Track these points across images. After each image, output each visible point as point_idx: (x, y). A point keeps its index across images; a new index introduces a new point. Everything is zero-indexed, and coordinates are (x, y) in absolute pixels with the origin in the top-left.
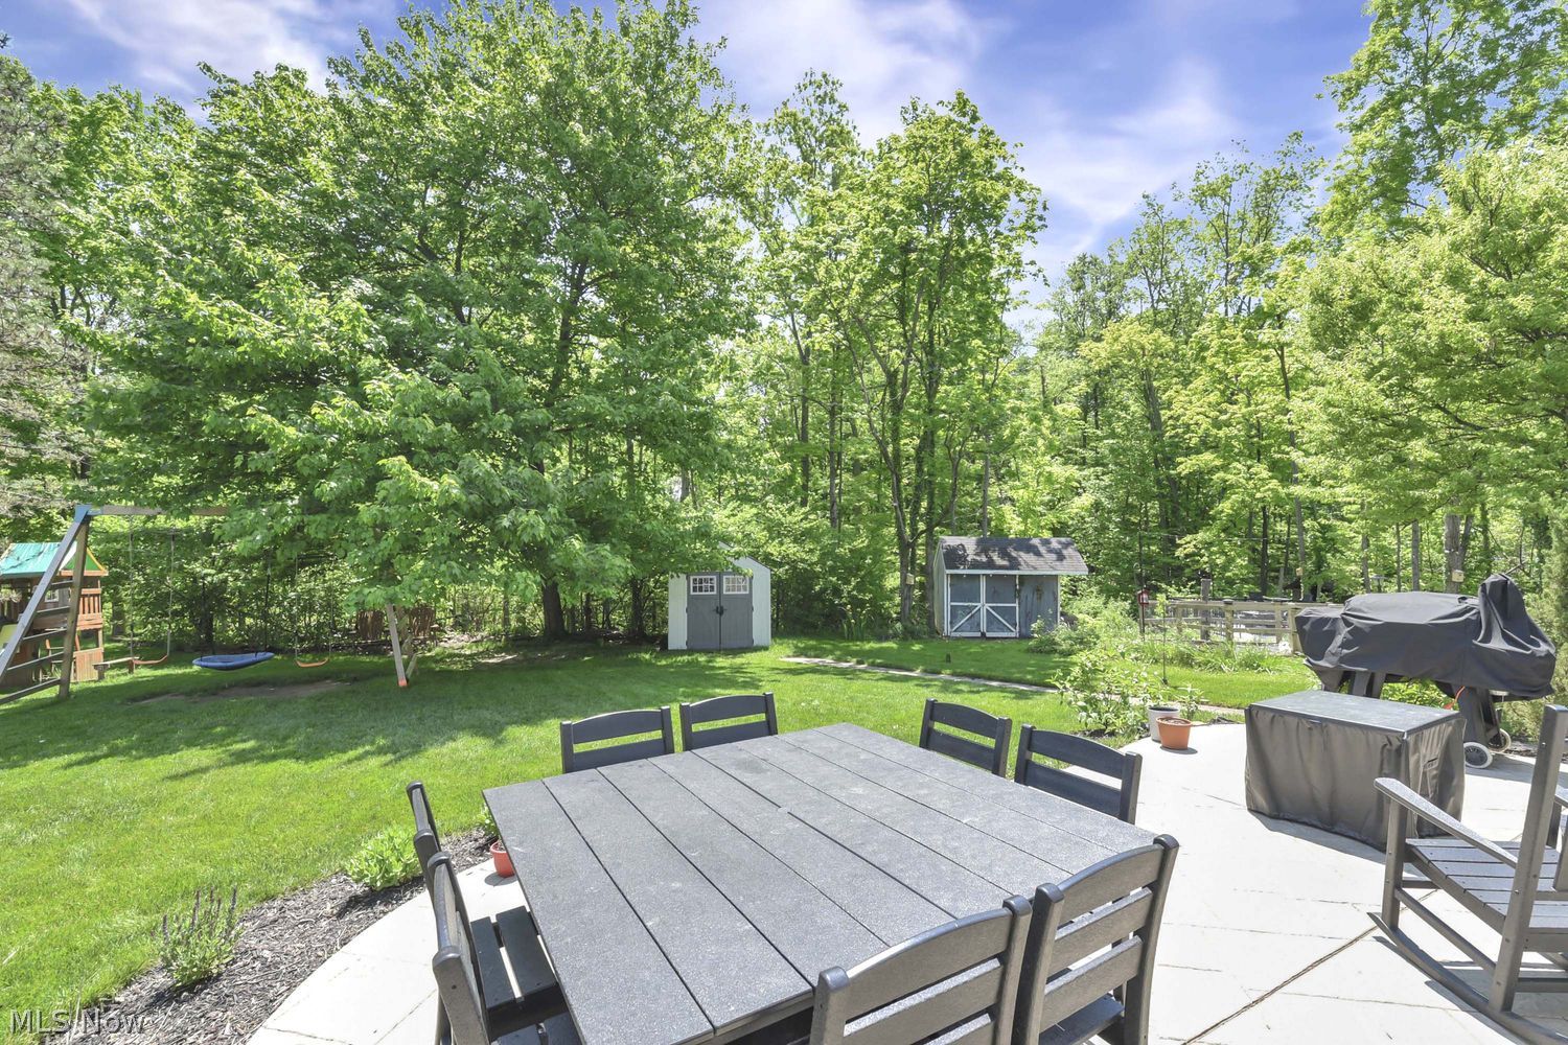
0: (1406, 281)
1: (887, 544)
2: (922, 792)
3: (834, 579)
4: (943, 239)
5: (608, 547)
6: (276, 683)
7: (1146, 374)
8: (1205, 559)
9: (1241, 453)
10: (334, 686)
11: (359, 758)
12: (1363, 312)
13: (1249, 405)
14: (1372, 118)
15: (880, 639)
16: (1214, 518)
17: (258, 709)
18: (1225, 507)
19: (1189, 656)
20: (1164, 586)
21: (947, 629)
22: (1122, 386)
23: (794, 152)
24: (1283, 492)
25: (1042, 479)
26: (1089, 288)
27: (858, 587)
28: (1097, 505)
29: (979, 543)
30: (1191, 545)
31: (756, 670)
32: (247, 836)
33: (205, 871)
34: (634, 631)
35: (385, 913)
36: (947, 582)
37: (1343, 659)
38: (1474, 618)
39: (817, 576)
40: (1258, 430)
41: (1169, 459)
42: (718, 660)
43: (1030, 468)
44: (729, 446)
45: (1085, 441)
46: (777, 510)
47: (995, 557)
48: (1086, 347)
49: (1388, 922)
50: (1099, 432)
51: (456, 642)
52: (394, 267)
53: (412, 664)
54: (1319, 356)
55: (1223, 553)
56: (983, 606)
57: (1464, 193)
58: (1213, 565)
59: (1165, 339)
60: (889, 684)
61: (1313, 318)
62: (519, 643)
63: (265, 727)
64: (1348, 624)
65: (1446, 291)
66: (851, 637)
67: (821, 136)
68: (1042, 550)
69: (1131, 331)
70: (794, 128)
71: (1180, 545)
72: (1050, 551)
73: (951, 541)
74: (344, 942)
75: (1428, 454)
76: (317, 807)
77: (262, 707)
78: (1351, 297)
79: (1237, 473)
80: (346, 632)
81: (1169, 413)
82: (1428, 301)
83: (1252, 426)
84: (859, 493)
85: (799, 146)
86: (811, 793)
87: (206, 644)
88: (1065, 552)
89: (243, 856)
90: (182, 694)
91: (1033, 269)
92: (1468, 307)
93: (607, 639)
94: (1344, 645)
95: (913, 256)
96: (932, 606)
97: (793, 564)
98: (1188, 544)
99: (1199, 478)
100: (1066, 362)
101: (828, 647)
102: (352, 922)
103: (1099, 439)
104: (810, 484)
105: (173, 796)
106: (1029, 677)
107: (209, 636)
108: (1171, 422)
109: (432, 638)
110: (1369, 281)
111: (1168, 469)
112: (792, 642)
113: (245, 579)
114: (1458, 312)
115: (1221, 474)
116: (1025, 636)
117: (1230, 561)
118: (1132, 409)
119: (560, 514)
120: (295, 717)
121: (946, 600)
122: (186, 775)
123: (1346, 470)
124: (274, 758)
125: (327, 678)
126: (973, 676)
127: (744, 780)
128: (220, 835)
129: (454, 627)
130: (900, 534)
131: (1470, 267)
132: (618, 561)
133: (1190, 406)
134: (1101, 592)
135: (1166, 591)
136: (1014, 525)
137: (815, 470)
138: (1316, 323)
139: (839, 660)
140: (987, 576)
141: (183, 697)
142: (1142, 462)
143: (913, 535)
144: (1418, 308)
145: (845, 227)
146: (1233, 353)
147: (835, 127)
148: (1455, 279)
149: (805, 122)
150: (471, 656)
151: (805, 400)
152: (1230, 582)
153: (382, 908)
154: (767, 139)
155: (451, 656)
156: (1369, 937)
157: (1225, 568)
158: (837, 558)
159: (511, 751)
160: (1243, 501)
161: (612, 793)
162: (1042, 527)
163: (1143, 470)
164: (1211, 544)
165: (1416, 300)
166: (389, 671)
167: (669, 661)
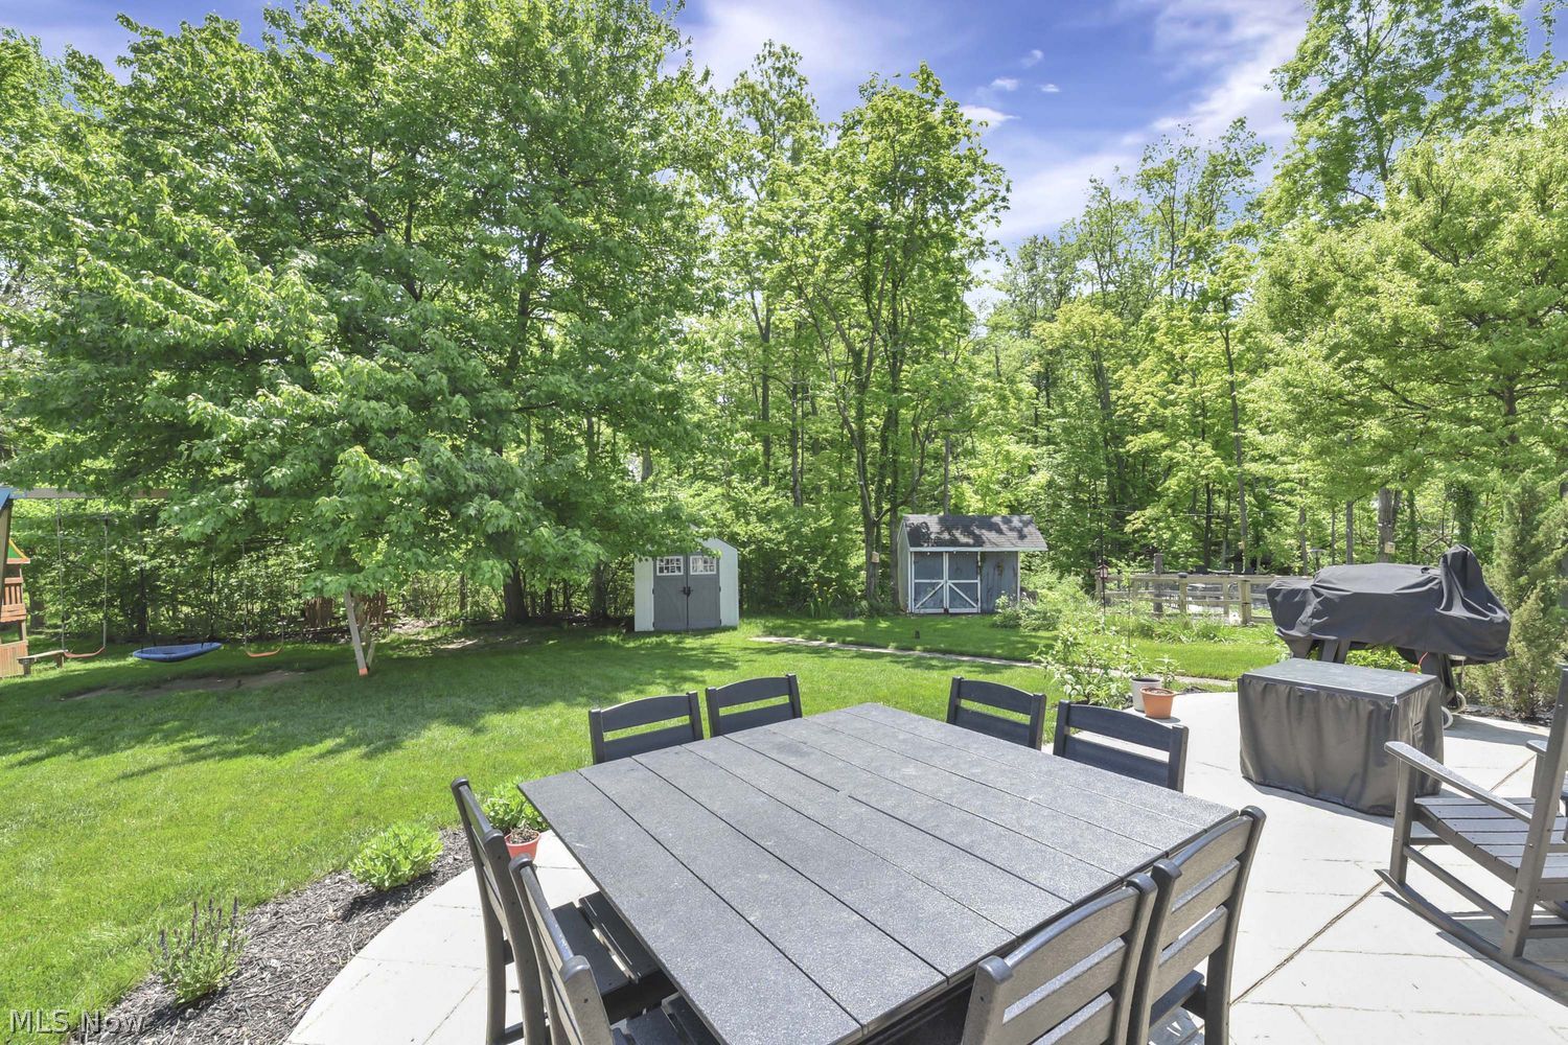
0: (1361, 265)
1: (852, 522)
2: (974, 771)
3: (801, 558)
4: (908, 218)
5: (578, 533)
6: (223, 674)
7: (1096, 355)
8: (1153, 534)
9: (1186, 432)
10: (286, 676)
11: (332, 752)
12: (1319, 294)
13: (1193, 385)
14: (1316, 108)
15: (847, 617)
16: (1160, 495)
17: (210, 702)
18: (1172, 483)
19: (1150, 628)
20: (1114, 561)
21: (911, 607)
22: (1072, 366)
23: (752, 126)
24: (1226, 470)
25: (1000, 457)
26: (1040, 269)
27: (824, 566)
28: (1051, 484)
29: (942, 521)
30: (1140, 521)
31: (728, 650)
32: (222, 837)
33: (181, 877)
34: (598, 614)
35: (397, 914)
36: (910, 560)
37: (1314, 629)
38: (1436, 587)
39: (783, 555)
40: (1203, 410)
41: (1118, 437)
42: (687, 641)
43: (989, 446)
44: (699, 426)
45: (1037, 420)
46: (742, 489)
47: (957, 534)
48: (1039, 328)
49: (1396, 877)
50: (1051, 411)
51: (410, 628)
52: (340, 234)
53: (371, 651)
54: (1278, 338)
55: (1169, 528)
56: (946, 582)
57: (1417, 180)
58: (1161, 540)
59: (1114, 320)
60: (866, 662)
61: (1270, 300)
62: (479, 627)
63: (222, 722)
64: (1318, 595)
65: (1399, 276)
66: (818, 616)
67: (780, 109)
68: (1004, 527)
69: (1081, 312)
70: (752, 100)
71: (1129, 521)
72: (1011, 529)
73: (915, 519)
74: (359, 947)
75: (1382, 431)
76: (294, 804)
77: (212, 700)
78: (1308, 280)
79: (1183, 451)
80: (293, 619)
81: (1120, 393)
82: (1382, 284)
83: (1196, 405)
84: (820, 472)
85: (758, 119)
86: (865, 776)
87: (138, 636)
88: (1026, 530)
89: (222, 859)
90: (120, 688)
91: (996, 249)
92: (1420, 291)
93: (570, 622)
94: (1313, 616)
95: (880, 232)
96: (896, 584)
97: (760, 543)
98: (1136, 520)
99: (1146, 456)
100: (1019, 342)
101: (797, 625)
102: (362, 925)
103: (1051, 418)
104: (771, 463)
105: (133, 797)
106: (999, 651)
107: (142, 626)
108: (1121, 402)
109: (386, 625)
110: (1326, 264)
111: (1117, 447)
112: (760, 622)
113: (181, 566)
114: (1411, 296)
115: (1168, 452)
116: (988, 611)
117: (1175, 536)
118: (1083, 388)
119: (527, 497)
120: (252, 709)
121: (909, 576)
122: (143, 773)
123: (1306, 448)
124: (237, 754)
125: (277, 668)
126: (945, 652)
127: (791, 764)
128: (192, 838)
129: (407, 613)
130: (865, 511)
131: (1419, 252)
132: (590, 547)
133: (1139, 386)
134: (1053, 568)
135: (1116, 565)
136: (974, 503)
137: (775, 449)
138: (1274, 306)
139: (810, 638)
140: (950, 553)
141: (121, 691)
142: (1093, 440)
143: (878, 513)
144: (1372, 291)
145: (812, 202)
146: (1181, 335)
147: (794, 99)
148: (1407, 264)
149: (764, 94)
150: (430, 642)
151: (766, 378)
152: (1176, 556)
153: (392, 909)
154: (726, 110)
155: (408, 642)
156: (1377, 892)
157: (1171, 543)
158: (801, 537)
159: (493, 739)
160: (1189, 478)
161: (658, 782)
162: (999, 505)
163: (1093, 448)
164: (1158, 520)
165: (1370, 283)
166: (347, 658)
167: (638, 643)
